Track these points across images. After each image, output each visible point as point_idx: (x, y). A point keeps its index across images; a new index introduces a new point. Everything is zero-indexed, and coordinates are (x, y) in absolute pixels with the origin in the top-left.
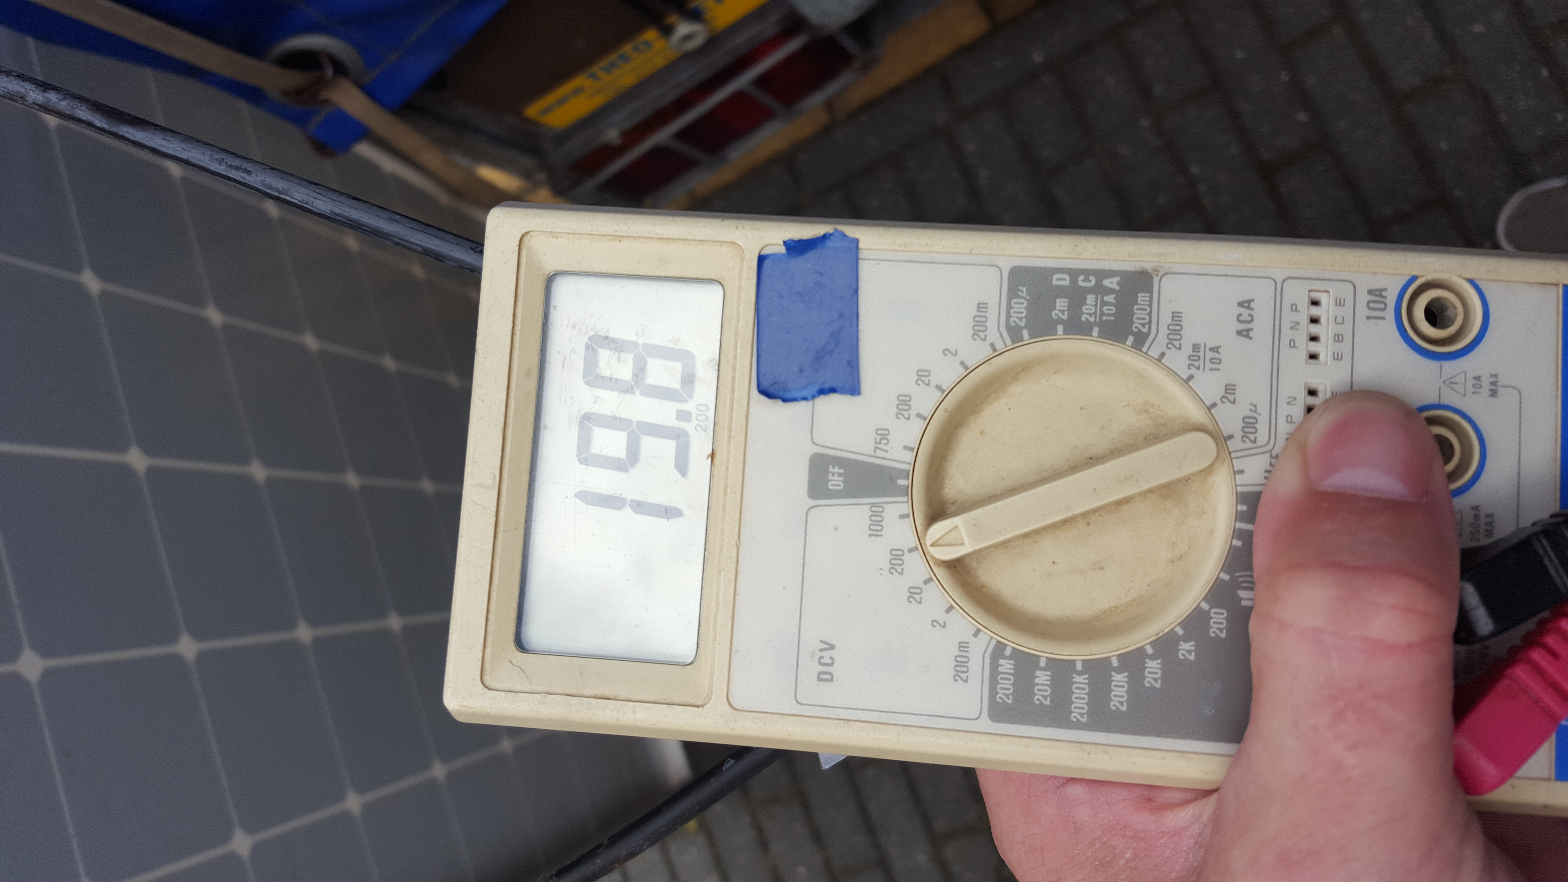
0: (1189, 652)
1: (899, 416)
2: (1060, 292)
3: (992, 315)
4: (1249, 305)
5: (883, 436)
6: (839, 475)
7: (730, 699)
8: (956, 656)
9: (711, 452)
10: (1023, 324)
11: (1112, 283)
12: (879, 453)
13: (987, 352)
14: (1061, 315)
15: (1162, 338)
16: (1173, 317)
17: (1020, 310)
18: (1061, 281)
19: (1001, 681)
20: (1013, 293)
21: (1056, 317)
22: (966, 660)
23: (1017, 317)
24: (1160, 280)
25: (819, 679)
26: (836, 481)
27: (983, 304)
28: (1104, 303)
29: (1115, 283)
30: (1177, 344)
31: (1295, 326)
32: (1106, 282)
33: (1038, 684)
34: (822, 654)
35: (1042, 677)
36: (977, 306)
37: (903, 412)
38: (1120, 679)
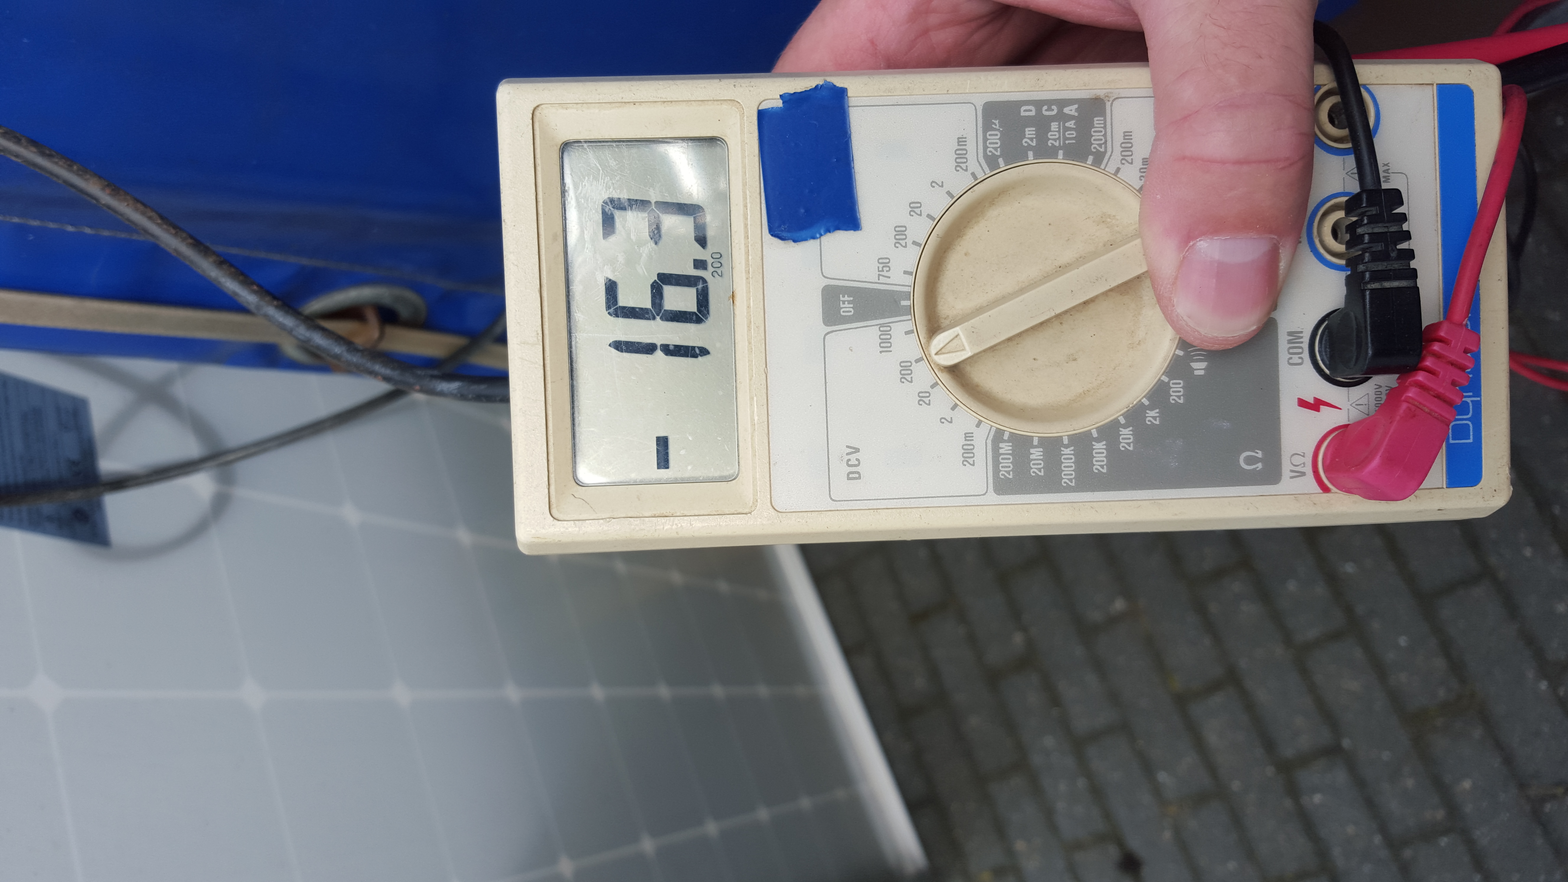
0: (1155, 418)
1: (897, 245)
2: (1028, 122)
3: (971, 147)
5: (884, 264)
6: (849, 302)
7: (773, 504)
8: (964, 445)
9: (731, 294)
10: (998, 153)
11: (1071, 110)
12: (882, 280)
13: (970, 180)
14: (1030, 142)
15: (1117, 156)
16: (1124, 136)
17: (995, 141)
18: (1028, 112)
19: (1002, 461)
20: (987, 126)
21: (1026, 144)
22: (971, 447)
23: (993, 148)
24: (1112, 105)
25: (849, 479)
26: (847, 308)
27: (963, 138)
28: (1067, 129)
29: (1074, 110)
32: (1066, 110)
33: (1033, 460)
34: (849, 457)
35: (1036, 454)
36: (957, 140)
37: (901, 242)
38: (1100, 447)
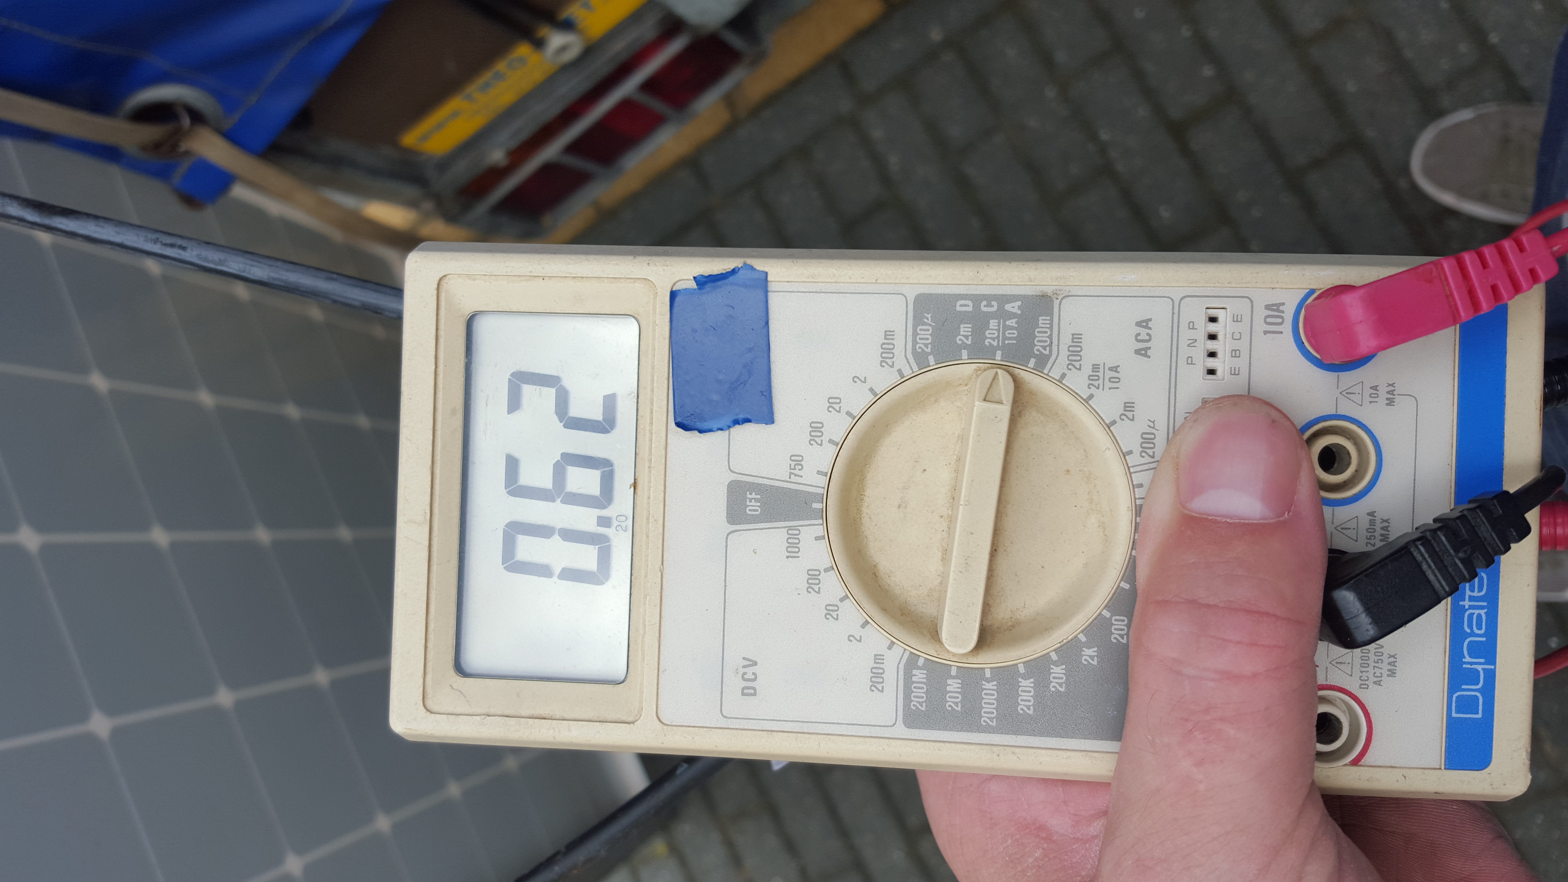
0: (1092, 657)
1: (812, 442)
2: (964, 318)
4: (1147, 324)
5: (797, 462)
6: (756, 500)
7: (659, 715)
8: (873, 668)
9: (633, 481)
10: (929, 350)
13: (895, 378)
14: (965, 340)
15: (1063, 359)
16: (1073, 339)
17: (925, 336)
18: (965, 307)
19: (914, 690)
20: (918, 320)
21: (960, 342)
22: (881, 671)
23: (923, 344)
24: (1060, 304)
25: (743, 694)
26: (753, 506)
27: (890, 331)
28: (1007, 328)
29: (1016, 308)
30: (1077, 364)
31: (1192, 343)
32: (1008, 307)
33: (949, 692)
34: (745, 670)
35: (954, 685)
36: (884, 333)
37: (816, 439)
38: (1026, 684)
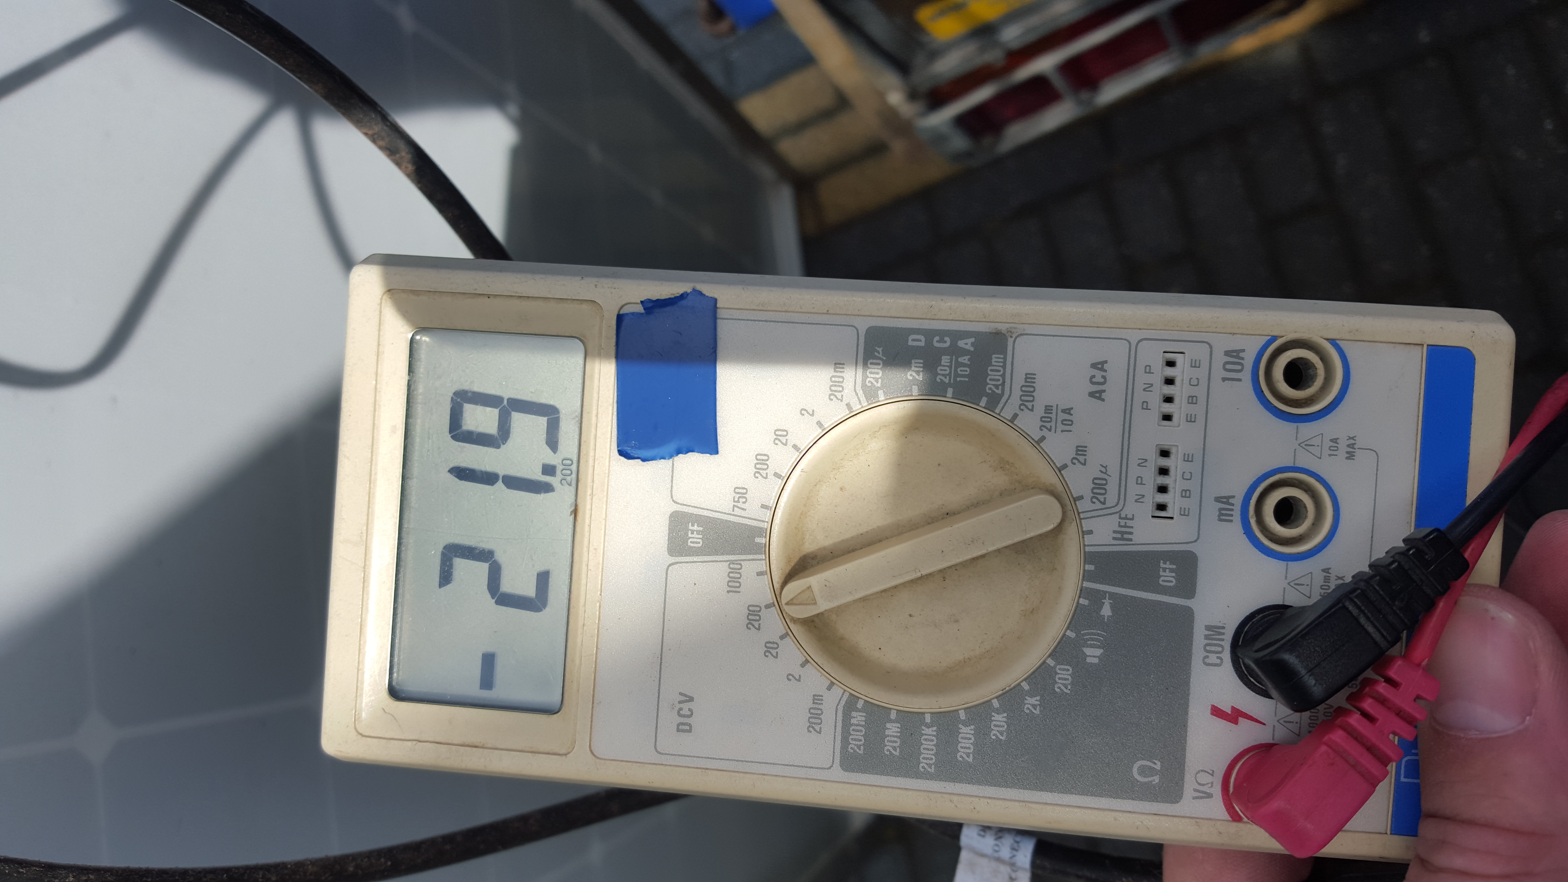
0: (1034, 706)
1: (757, 475)
3: (848, 375)
4: (1103, 366)
6: (699, 532)
7: (593, 748)
8: (811, 708)
9: (574, 508)
10: (879, 385)
11: (967, 344)
12: (737, 511)
13: (844, 413)
14: (916, 376)
15: (1015, 400)
16: (1026, 378)
17: (876, 371)
18: (917, 341)
19: (853, 732)
20: (869, 354)
22: (819, 712)
23: (873, 378)
24: (1014, 343)
25: (678, 730)
26: (695, 539)
27: (840, 364)
28: (959, 365)
29: (970, 344)
30: (1029, 405)
31: (1148, 387)
32: (961, 343)
33: (888, 736)
34: (682, 705)
35: (893, 729)
37: (761, 471)
38: (967, 731)
